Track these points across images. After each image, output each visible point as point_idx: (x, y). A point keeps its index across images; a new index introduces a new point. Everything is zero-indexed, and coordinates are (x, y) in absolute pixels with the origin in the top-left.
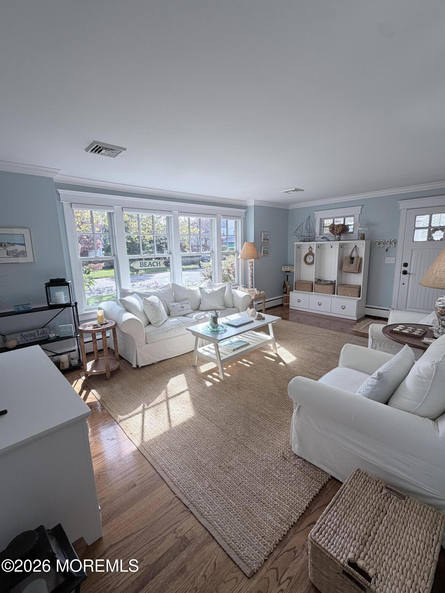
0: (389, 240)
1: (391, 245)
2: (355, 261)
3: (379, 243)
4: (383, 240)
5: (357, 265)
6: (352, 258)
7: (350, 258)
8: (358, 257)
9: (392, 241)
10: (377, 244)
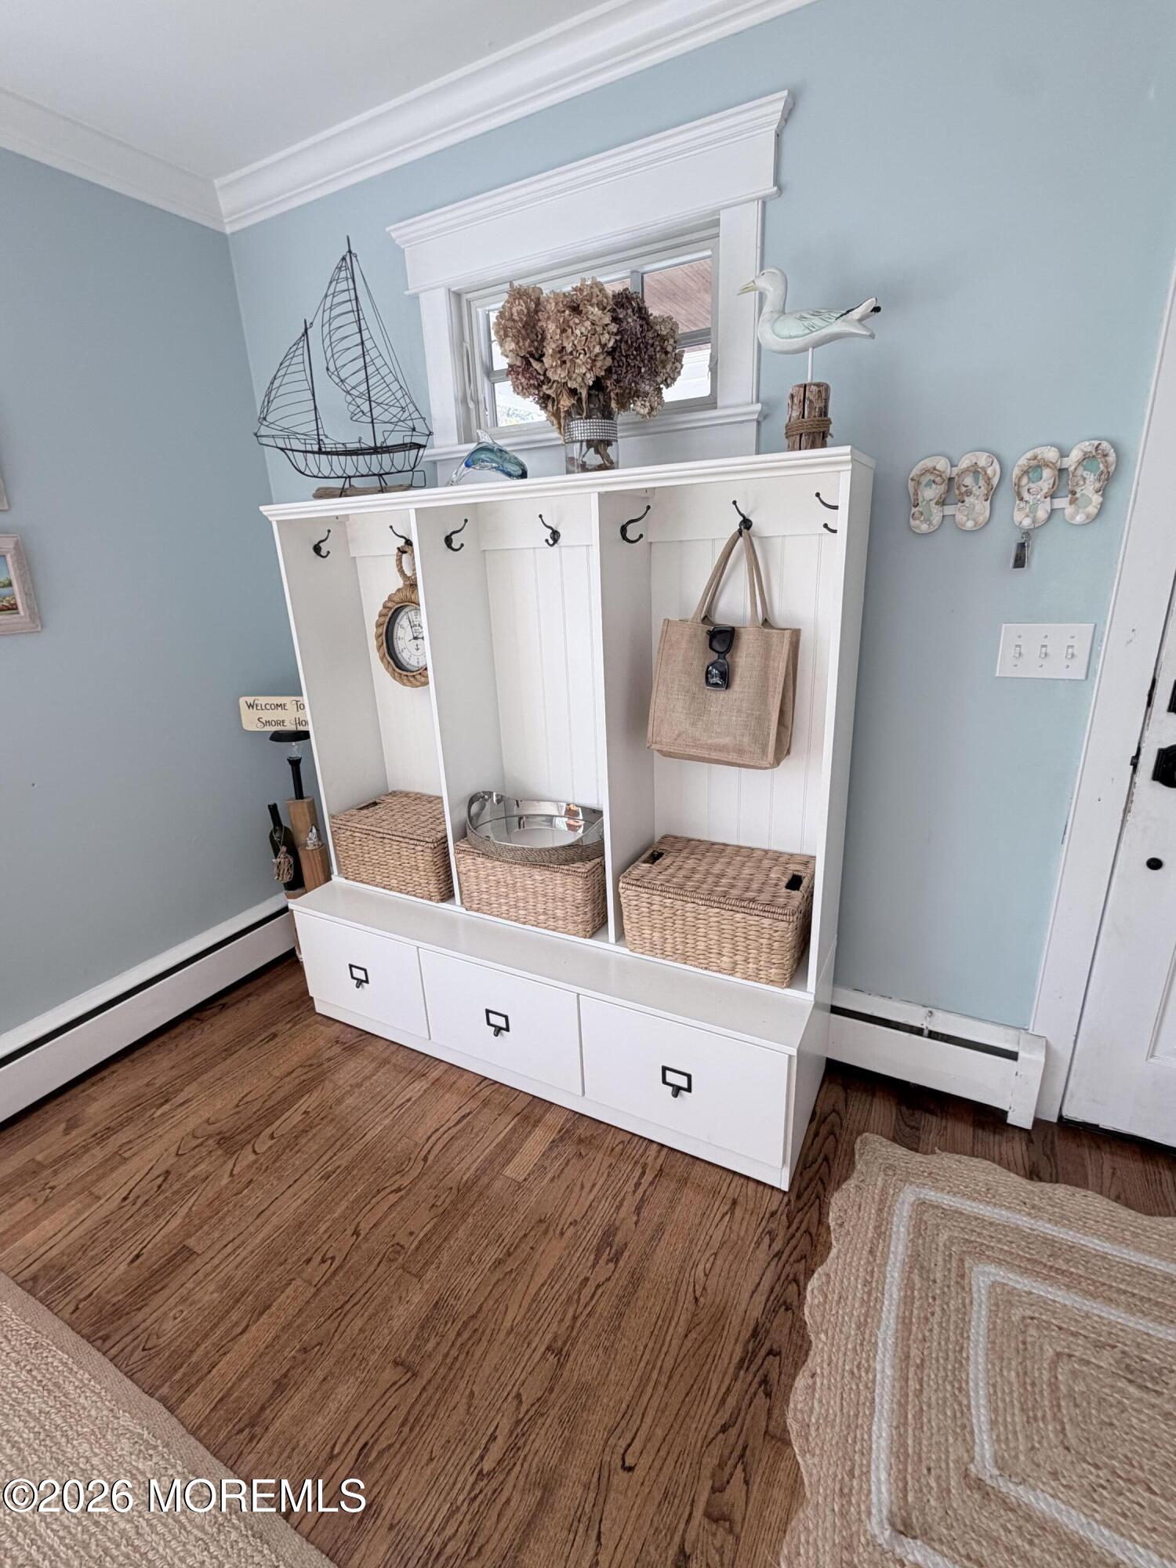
0: (1051, 454)
1: (1061, 503)
2: (745, 659)
3: (952, 490)
4: (983, 460)
5: (763, 695)
6: (723, 638)
7: (702, 631)
8: (766, 622)
9: (1075, 455)
10: (930, 493)
